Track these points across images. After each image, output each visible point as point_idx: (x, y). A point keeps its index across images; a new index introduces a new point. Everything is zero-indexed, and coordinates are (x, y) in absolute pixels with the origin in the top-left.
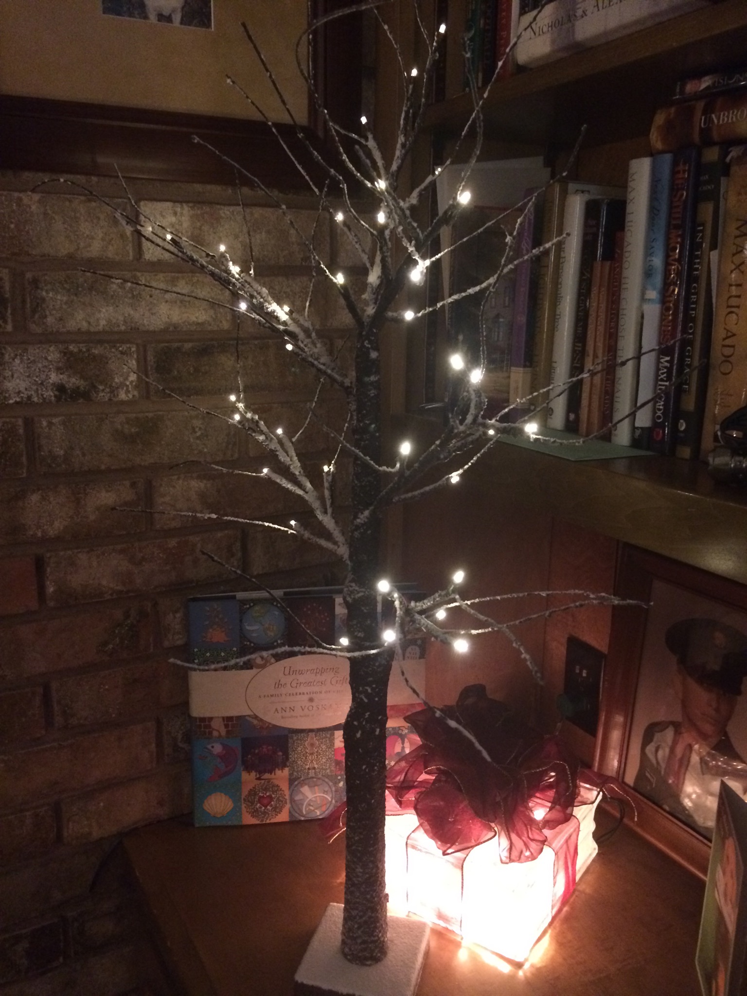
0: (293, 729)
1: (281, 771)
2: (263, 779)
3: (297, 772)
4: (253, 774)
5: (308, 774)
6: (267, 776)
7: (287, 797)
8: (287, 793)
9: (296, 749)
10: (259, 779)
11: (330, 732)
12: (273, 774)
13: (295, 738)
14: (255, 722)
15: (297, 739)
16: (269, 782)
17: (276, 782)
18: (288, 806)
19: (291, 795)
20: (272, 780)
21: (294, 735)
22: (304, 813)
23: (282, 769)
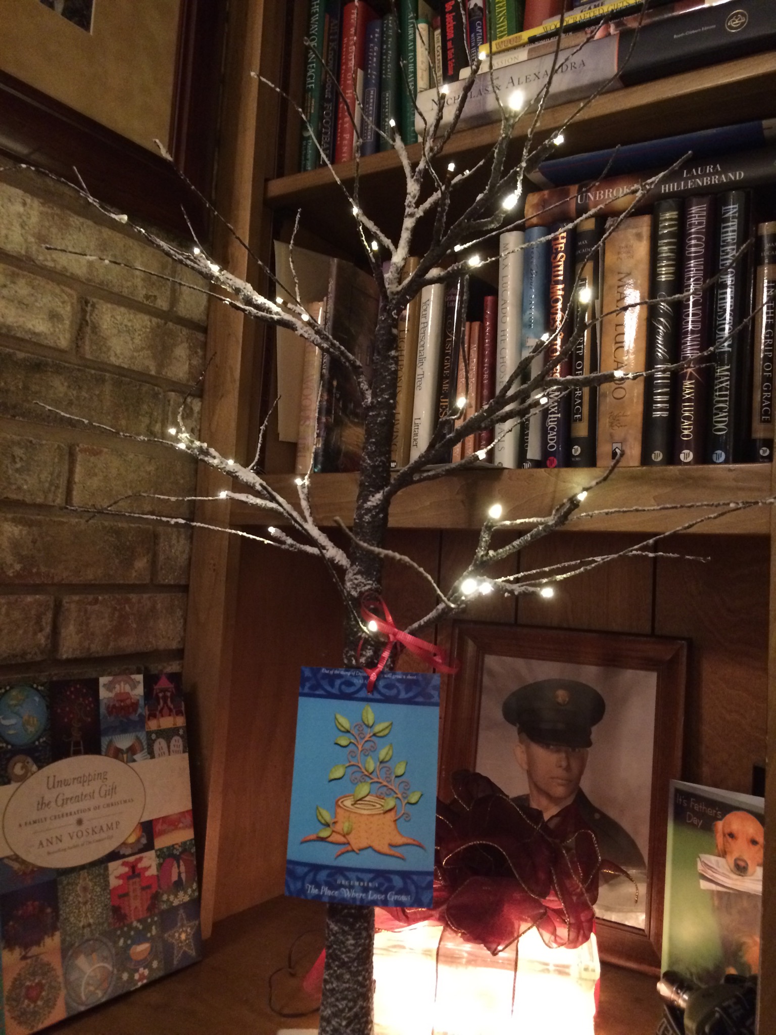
0: (62, 869)
1: (50, 938)
2: (30, 957)
3: (70, 935)
4: (17, 952)
5: (83, 936)
6: (34, 950)
7: (61, 979)
8: (60, 972)
9: (67, 898)
10: (24, 958)
11: (103, 866)
12: (42, 945)
13: (65, 882)
14: (16, 866)
15: (68, 884)
16: (36, 961)
17: (45, 958)
18: (63, 993)
19: (65, 974)
20: (41, 956)
21: (63, 878)
22: (84, 998)
23: (53, 935)
